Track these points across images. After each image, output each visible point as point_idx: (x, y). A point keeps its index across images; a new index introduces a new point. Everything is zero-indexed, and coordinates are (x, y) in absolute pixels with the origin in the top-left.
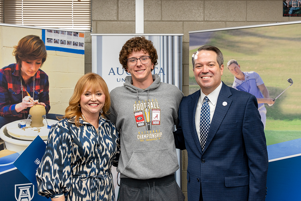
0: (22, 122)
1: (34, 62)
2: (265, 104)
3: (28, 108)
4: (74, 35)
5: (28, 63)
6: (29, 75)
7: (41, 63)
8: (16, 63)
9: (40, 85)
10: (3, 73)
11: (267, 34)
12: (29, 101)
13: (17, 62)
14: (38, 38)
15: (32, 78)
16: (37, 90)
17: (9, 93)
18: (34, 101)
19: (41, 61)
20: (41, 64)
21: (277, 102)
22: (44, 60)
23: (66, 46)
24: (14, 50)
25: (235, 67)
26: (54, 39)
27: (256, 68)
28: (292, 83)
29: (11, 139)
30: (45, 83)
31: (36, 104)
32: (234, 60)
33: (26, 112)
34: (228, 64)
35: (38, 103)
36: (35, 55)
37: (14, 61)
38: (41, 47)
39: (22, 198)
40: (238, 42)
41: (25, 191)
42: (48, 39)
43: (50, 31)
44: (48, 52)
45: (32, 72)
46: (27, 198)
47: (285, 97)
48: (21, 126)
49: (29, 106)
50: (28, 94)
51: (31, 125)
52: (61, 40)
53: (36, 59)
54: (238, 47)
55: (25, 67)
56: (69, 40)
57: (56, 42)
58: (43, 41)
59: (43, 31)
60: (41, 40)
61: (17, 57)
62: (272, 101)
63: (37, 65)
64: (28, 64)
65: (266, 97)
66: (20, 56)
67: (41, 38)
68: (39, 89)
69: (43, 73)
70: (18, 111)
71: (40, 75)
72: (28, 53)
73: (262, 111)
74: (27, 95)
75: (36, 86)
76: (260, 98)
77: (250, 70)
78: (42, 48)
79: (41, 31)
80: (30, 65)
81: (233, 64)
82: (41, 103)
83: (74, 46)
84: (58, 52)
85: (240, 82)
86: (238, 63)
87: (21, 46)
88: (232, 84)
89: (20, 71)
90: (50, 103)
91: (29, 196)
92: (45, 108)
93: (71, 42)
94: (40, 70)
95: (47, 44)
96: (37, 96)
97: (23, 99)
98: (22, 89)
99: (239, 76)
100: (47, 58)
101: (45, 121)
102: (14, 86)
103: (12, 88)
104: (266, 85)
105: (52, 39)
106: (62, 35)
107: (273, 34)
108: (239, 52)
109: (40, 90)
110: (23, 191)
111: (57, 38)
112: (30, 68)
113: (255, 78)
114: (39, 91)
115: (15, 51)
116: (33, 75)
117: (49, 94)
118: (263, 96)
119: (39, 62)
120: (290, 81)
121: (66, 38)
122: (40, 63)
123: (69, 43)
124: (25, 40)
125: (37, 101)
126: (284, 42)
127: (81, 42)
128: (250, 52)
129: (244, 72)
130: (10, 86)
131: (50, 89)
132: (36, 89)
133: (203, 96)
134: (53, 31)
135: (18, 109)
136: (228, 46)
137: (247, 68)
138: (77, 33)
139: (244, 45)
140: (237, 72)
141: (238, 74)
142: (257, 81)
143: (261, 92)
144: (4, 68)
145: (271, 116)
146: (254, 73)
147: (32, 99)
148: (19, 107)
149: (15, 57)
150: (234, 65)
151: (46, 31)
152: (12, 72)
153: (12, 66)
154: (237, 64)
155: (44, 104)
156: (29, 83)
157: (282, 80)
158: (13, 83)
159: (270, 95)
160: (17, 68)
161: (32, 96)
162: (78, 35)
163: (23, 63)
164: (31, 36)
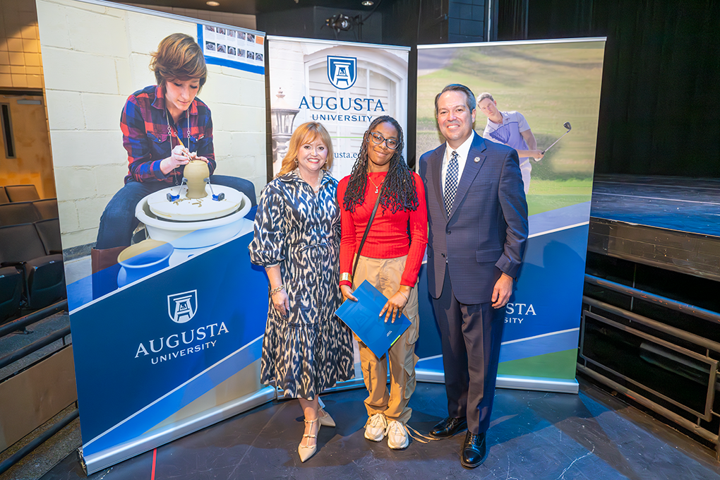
0: (173, 191)
1: (187, 84)
2: (530, 158)
3: (181, 165)
4: (249, 40)
5: (177, 85)
6: (181, 108)
7: (198, 87)
8: (156, 84)
9: (199, 126)
10: (135, 103)
11: (538, 56)
12: (183, 155)
13: (159, 83)
14: (191, 39)
15: (185, 112)
16: (194, 136)
17: (147, 139)
18: (189, 153)
19: (197, 84)
20: (198, 89)
21: (547, 155)
22: (202, 81)
23: (236, 58)
24: (151, 59)
25: (489, 104)
26: (218, 45)
27: (520, 106)
28: (570, 129)
29: (156, 220)
30: (206, 123)
31: (194, 159)
32: (487, 93)
33: (179, 173)
34: (479, 99)
35: (197, 157)
36: (188, 72)
37: (152, 81)
38: (197, 56)
39: (179, 315)
40: (495, 66)
41: (183, 304)
42: (207, 43)
43: (211, 28)
44: (209, 67)
45: (184, 103)
46: (188, 313)
47: (559, 148)
48: (172, 198)
49: (183, 163)
50: (181, 142)
51: (187, 195)
52: (229, 47)
53: (189, 78)
54: (494, 73)
55: (172, 93)
56: (241, 48)
57: (221, 49)
58: (199, 46)
59: (200, 28)
60: (196, 44)
61: (157, 72)
62: (540, 154)
63: (192, 90)
64: (177, 87)
65: (532, 148)
66: (162, 72)
67: (196, 41)
68: (196, 132)
69: (202, 104)
70: (166, 172)
71: (197, 107)
72: (175, 67)
73: (526, 168)
74: (178, 144)
75: (192, 128)
76: (523, 149)
77: (511, 109)
78: (198, 59)
79: (196, 27)
80: (181, 90)
81: (486, 99)
82: (202, 157)
83: (248, 59)
84: (224, 68)
85: (496, 127)
86: (493, 97)
87: (164, 53)
88: (484, 130)
89: (164, 99)
90: (216, 158)
91: (191, 311)
92: (208, 166)
93: (244, 51)
94: (196, 99)
95: (207, 52)
96: (194, 145)
97: (172, 151)
98: (171, 133)
99: (495, 118)
100: (207, 78)
101: (208, 187)
102: (155, 128)
103: (153, 130)
104: (533, 131)
105: (214, 44)
106: (229, 37)
107: (548, 57)
108: (495, 81)
109: (199, 134)
110: (181, 304)
111: (222, 43)
112: (181, 94)
113: (518, 122)
114: (197, 135)
115: (153, 61)
116: (186, 108)
117: (213, 142)
118: (528, 146)
119: (194, 85)
120: (567, 126)
121: (235, 42)
122: (196, 87)
123: (241, 53)
124: (170, 42)
125: (194, 154)
126: (563, 68)
128: (512, 82)
129: (502, 112)
130: (149, 127)
131: (214, 133)
132: (192, 134)
133: (449, 150)
134: (215, 29)
135: (166, 169)
136: (479, 71)
137: (507, 105)
138: (253, 35)
139: (503, 71)
140: (491, 112)
141: (493, 115)
142: (520, 125)
143: (526, 141)
144: (136, 94)
145: (538, 175)
146: (516, 113)
147: (187, 150)
148: (166, 165)
149: (153, 73)
150: (487, 101)
151: (204, 27)
152: (151, 101)
153: (150, 91)
154: (492, 100)
155: (206, 159)
156: (181, 122)
157: (557, 124)
158: (155, 122)
159: (538, 145)
160: (159, 95)
161: (186, 147)
162: (255, 40)
163: (169, 86)
164: (179, 36)
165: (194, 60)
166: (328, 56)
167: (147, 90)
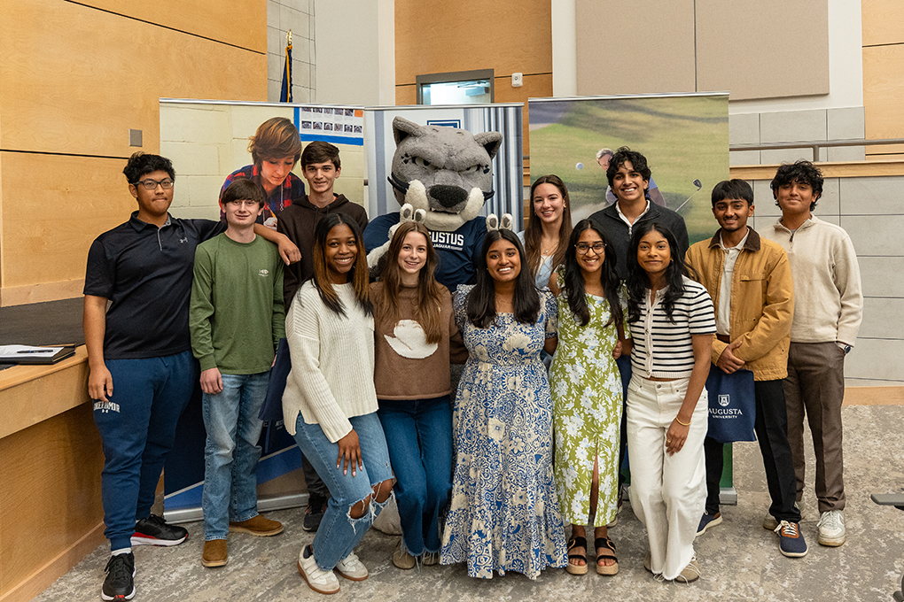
1: (283, 161)
4: (347, 114)
5: (272, 163)
6: (274, 183)
8: (253, 164)
9: (292, 198)
11: (660, 110)
12: (275, 226)
13: (255, 163)
14: (288, 121)
15: (279, 187)
19: (292, 159)
20: (293, 164)
22: (297, 157)
23: (332, 133)
24: (250, 143)
26: (314, 123)
28: (700, 186)
32: (608, 150)
34: (599, 155)
36: (283, 151)
37: (249, 161)
38: (292, 135)
40: (614, 120)
42: (303, 122)
43: (308, 109)
45: (279, 178)
47: (691, 207)
50: (273, 215)
52: (325, 124)
53: (285, 156)
54: (614, 129)
55: (267, 170)
56: (338, 123)
57: (317, 126)
58: (295, 126)
59: (297, 109)
60: (292, 125)
61: (254, 153)
63: (286, 166)
64: (272, 165)
66: (260, 153)
67: (292, 122)
69: (296, 178)
71: (291, 181)
72: (271, 147)
74: (270, 216)
75: (285, 201)
78: (294, 137)
79: (293, 110)
80: (276, 167)
81: (606, 155)
83: (345, 132)
87: (261, 136)
89: (259, 177)
93: (341, 125)
94: (291, 174)
95: (302, 131)
97: (265, 223)
104: (661, 189)
105: (310, 123)
106: (326, 114)
107: (670, 110)
108: (616, 137)
111: (318, 121)
112: (276, 171)
115: (251, 145)
116: (281, 183)
119: (289, 161)
120: (697, 183)
121: (332, 119)
123: (338, 127)
124: (267, 126)
126: (687, 122)
127: (358, 125)
128: (634, 137)
132: (285, 206)
134: (312, 109)
136: (598, 126)
138: (352, 110)
139: (623, 126)
144: (234, 174)
149: (251, 154)
150: (607, 158)
151: (301, 109)
153: (247, 170)
156: (274, 196)
157: (686, 181)
160: (255, 173)
162: (353, 114)
163: (265, 164)
164: (277, 119)
165: (290, 138)
166: (428, 121)
167: (245, 170)
